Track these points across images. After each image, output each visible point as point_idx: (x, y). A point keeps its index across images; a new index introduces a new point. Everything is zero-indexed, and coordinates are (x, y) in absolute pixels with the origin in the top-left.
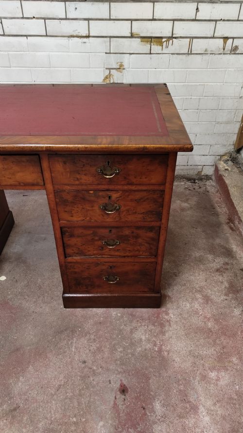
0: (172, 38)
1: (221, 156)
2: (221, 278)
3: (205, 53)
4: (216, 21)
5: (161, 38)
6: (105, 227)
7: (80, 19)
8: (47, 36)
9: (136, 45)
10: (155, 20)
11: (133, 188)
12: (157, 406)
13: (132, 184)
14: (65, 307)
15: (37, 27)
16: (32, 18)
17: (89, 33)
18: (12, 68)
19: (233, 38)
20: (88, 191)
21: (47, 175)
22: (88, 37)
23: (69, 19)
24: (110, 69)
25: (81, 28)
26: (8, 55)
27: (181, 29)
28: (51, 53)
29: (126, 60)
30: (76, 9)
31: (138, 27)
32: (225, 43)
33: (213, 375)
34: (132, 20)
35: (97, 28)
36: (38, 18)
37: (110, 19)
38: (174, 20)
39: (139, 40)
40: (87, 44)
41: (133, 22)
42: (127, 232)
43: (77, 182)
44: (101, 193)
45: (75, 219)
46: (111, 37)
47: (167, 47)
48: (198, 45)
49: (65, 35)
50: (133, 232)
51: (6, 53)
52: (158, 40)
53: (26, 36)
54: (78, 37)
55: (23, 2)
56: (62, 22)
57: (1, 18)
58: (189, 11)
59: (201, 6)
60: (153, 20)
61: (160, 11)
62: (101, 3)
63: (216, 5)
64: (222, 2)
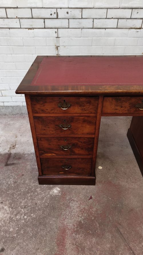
7: (138, 19)
8: (117, 28)
15: (113, 23)
16: (111, 19)
17: (142, 26)
18: (92, 47)
22: (140, 28)
23: (132, 19)
26: (92, 39)
28: (117, 38)
30: (138, 13)
36: (114, 18)
40: (139, 32)
49: (127, 28)
51: (91, 38)
53: (105, 28)
54: (134, 28)
55: (108, 10)
56: (128, 20)
57: (93, 19)
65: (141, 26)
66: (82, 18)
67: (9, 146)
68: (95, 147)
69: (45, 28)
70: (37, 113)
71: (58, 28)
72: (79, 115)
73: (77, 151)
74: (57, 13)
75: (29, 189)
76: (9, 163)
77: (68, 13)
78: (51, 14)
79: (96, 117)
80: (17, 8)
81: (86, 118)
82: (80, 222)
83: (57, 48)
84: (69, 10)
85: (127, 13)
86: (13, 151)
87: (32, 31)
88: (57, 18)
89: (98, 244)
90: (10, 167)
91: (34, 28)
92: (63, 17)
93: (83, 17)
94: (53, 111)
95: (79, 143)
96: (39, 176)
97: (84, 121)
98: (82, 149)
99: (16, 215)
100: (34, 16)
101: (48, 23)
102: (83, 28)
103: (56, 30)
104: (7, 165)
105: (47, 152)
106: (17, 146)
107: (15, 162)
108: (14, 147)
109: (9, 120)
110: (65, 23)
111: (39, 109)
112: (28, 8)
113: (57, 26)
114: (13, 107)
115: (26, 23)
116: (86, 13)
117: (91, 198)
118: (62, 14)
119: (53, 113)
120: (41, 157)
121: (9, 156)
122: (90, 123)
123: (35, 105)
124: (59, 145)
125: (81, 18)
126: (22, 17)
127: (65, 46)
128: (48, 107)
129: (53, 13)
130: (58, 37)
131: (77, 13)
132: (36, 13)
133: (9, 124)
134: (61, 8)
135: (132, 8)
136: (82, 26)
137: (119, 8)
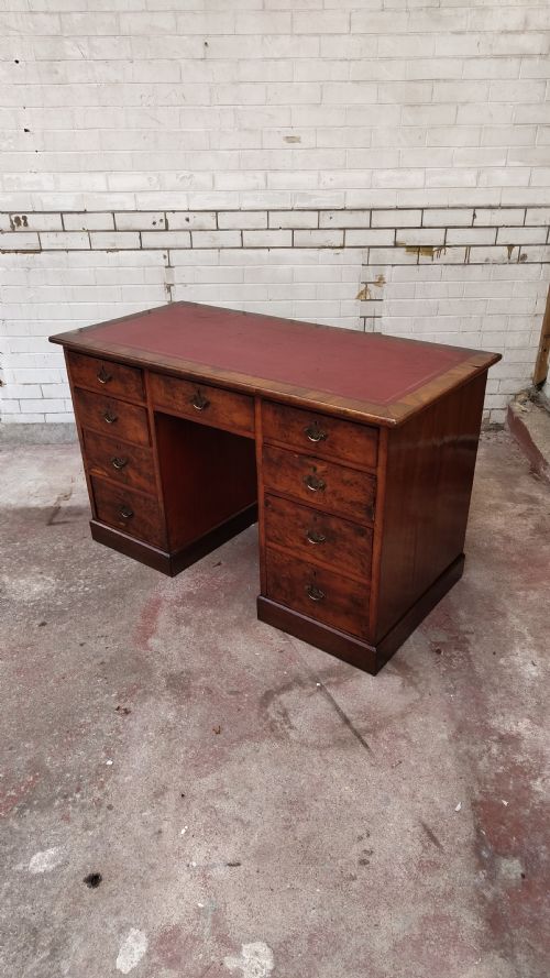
0: (444, 246)
1: (516, 395)
2: (525, 522)
3: (486, 262)
4: (497, 227)
5: (432, 247)
7: (335, 229)
8: (293, 247)
9: (400, 254)
10: (425, 228)
12: (462, 613)
15: (284, 238)
16: (278, 229)
17: (344, 244)
19: (520, 246)
22: (342, 247)
23: (321, 229)
24: (366, 283)
25: (335, 238)
26: (243, 269)
27: (454, 237)
28: (295, 266)
29: (388, 272)
30: (331, 218)
31: (402, 236)
32: (510, 251)
33: (521, 593)
34: (396, 229)
35: (353, 238)
36: (285, 229)
37: (370, 228)
38: (446, 228)
39: (405, 249)
40: (341, 255)
41: (398, 231)
46: (369, 247)
47: (438, 256)
48: (476, 254)
49: (315, 246)
51: (241, 267)
52: (428, 249)
53: (268, 248)
54: (329, 247)
55: (270, 213)
56: (313, 232)
57: (242, 230)
58: (465, 217)
59: (478, 212)
60: (422, 227)
61: (430, 217)
62: (360, 213)
63: (497, 211)
64: (503, 208)
65: (342, 243)
66: (218, 229)
67: (56, 496)
69: (141, 249)
71: (168, 249)
74: (166, 220)
75: (96, 555)
76: (55, 520)
77: (188, 220)
78: (154, 223)
80: (85, 212)
82: (191, 593)
83: (169, 288)
84: (190, 215)
85: (311, 220)
86: (65, 504)
87: (116, 254)
88: (167, 230)
89: (216, 615)
90: (59, 528)
91: (118, 250)
92: (179, 227)
93: (220, 227)
99: (68, 587)
100: (119, 226)
101: (149, 239)
102: (223, 248)
103: (165, 252)
104: (51, 523)
106: (73, 496)
107: (69, 519)
108: (67, 497)
109: (56, 452)
110: (184, 239)
112: (108, 212)
113: (167, 245)
115: (102, 240)
116: (224, 220)
117: (219, 564)
118: (176, 221)
121: (56, 510)
125: (215, 228)
126: (94, 228)
127: (185, 285)
129: (158, 221)
130: (169, 266)
131: (208, 220)
132: (122, 220)
133: (57, 461)
134: (174, 211)
135: (319, 210)
136: (218, 244)
137: (292, 210)
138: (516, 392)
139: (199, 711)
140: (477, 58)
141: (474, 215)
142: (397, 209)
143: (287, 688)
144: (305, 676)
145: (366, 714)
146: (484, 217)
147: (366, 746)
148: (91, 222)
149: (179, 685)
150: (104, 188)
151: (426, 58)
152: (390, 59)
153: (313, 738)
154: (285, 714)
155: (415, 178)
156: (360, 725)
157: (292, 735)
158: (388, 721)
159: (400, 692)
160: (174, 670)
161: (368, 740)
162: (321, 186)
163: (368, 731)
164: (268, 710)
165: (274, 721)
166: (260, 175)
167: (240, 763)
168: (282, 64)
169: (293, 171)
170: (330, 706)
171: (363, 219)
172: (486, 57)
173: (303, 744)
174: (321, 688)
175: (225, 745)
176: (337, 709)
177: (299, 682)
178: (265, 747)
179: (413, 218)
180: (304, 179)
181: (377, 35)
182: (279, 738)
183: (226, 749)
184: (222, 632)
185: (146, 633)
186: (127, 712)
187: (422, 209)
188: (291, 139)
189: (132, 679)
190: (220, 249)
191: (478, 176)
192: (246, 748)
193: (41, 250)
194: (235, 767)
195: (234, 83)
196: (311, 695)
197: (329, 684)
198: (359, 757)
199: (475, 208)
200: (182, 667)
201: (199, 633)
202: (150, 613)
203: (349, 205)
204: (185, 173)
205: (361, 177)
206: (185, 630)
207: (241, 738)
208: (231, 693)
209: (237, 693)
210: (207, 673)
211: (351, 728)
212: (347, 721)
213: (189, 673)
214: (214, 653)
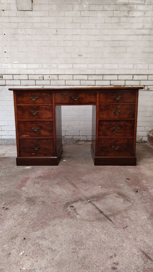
0: (125, 86)
1: (150, 132)
4: (140, 80)
5: (121, 86)
6: (115, 121)
7: (93, 80)
8: (80, 85)
10: (119, 80)
11: (125, 104)
12: (144, 181)
13: (124, 102)
14: (95, 165)
15: (77, 82)
16: (76, 80)
19: (147, 86)
20: (110, 105)
21: (98, 99)
23: (89, 80)
25: (93, 83)
27: (128, 83)
30: (91, 77)
31: (113, 82)
32: (144, 87)
34: (110, 80)
36: (78, 80)
37: (103, 80)
38: (125, 80)
39: (113, 86)
42: (122, 123)
43: (107, 102)
44: (114, 106)
45: (104, 117)
46: (103, 86)
49: (87, 85)
50: (124, 124)
53: (73, 85)
54: (91, 85)
55: (74, 75)
56: (86, 81)
57: (65, 80)
58: (130, 77)
59: (134, 76)
60: (118, 80)
61: (120, 77)
62: (100, 76)
63: (139, 76)
64: (141, 75)
65: (95, 84)
66: (58, 80)
68: (54, 129)
69: (35, 85)
70: (19, 103)
72: (42, 104)
73: (43, 132)
74: (43, 77)
75: (9, 167)
77: (49, 77)
78: (40, 78)
79: (52, 106)
80: (20, 74)
81: (47, 107)
82: (41, 176)
84: (50, 76)
85: (85, 77)
88: (43, 80)
89: (49, 181)
91: (28, 85)
92: (47, 79)
93: (59, 79)
94: (28, 102)
95: (44, 126)
96: (18, 156)
97: (46, 109)
98: (46, 131)
100: (29, 78)
101: (38, 82)
102: (59, 85)
103: (42, 86)
105: (23, 134)
107: (2, 159)
108: (3, 155)
109: (3, 146)
110: (48, 82)
111: (20, 100)
112: (26, 74)
113: (43, 84)
114: (8, 140)
115: (24, 82)
116: (61, 77)
117: (52, 169)
118: (46, 77)
119: (28, 103)
120: (20, 138)
122: (49, 110)
123: (18, 98)
124: (31, 128)
126: (22, 79)
128: (25, 99)
129: (41, 77)
131: (55, 77)
132: (30, 77)
133: (3, 148)
134: (45, 75)
135: (88, 75)
136: (58, 84)
137: (80, 75)
138: (150, 130)
139: (38, 208)
140: (131, 35)
141: (133, 77)
142: (111, 75)
143: (76, 201)
144: (83, 198)
145: (110, 210)
146: (136, 77)
147: (111, 220)
148: (21, 77)
149: (31, 201)
150: (26, 68)
151: (117, 35)
152: (107, 35)
153: (87, 217)
154: (75, 210)
155: (115, 66)
156: (108, 213)
157: (78, 216)
158: (119, 212)
159: (123, 203)
160: (30, 196)
161: (112, 218)
162: (89, 68)
163: (111, 215)
164: (68, 208)
165: (70, 212)
166: (71, 65)
167: (53, 226)
168: (77, 36)
169: (80, 64)
170: (94, 207)
171: (101, 77)
172: (134, 35)
173: (82, 220)
174: (90, 202)
175: (47, 220)
176: (97, 208)
177: (81, 200)
178: (65, 221)
179: (115, 77)
180: (83, 66)
181: (103, 29)
182: (71, 218)
183: (48, 221)
184: (51, 186)
185: (21, 186)
186: (7, 209)
187: (118, 75)
188: (80, 55)
189: (12, 199)
190: (58, 85)
191: (134, 66)
192: (57, 221)
193: (6, 85)
194: (51, 228)
195: (64, 41)
196: (86, 204)
197: (93, 200)
198: (108, 224)
199: (133, 75)
200: (33, 195)
201: (42, 186)
202: (24, 181)
203: (96, 73)
204: (49, 64)
205: (100, 66)
206: (36, 185)
207: (55, 218)
208: (52, 203)
209: (55, 203)
210: (43, 197)
211: (104, 215)
212: (101, 212)
213: (36, 197)
214: (47, 191)
